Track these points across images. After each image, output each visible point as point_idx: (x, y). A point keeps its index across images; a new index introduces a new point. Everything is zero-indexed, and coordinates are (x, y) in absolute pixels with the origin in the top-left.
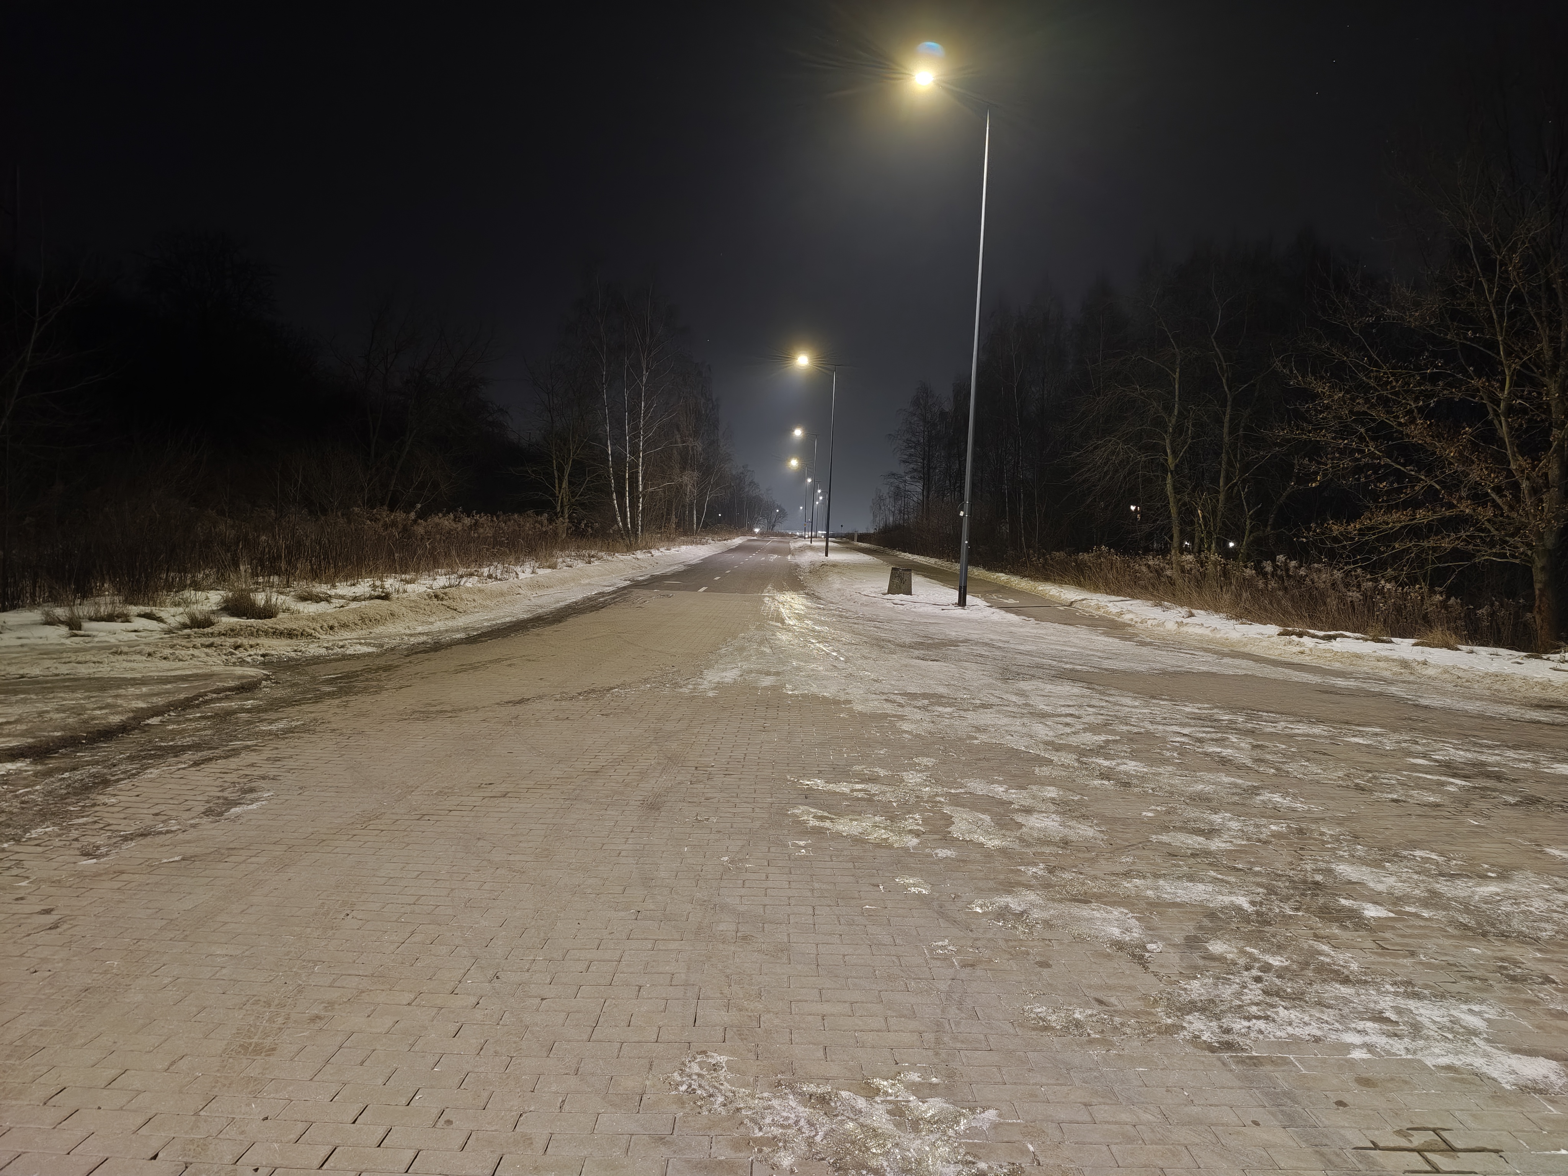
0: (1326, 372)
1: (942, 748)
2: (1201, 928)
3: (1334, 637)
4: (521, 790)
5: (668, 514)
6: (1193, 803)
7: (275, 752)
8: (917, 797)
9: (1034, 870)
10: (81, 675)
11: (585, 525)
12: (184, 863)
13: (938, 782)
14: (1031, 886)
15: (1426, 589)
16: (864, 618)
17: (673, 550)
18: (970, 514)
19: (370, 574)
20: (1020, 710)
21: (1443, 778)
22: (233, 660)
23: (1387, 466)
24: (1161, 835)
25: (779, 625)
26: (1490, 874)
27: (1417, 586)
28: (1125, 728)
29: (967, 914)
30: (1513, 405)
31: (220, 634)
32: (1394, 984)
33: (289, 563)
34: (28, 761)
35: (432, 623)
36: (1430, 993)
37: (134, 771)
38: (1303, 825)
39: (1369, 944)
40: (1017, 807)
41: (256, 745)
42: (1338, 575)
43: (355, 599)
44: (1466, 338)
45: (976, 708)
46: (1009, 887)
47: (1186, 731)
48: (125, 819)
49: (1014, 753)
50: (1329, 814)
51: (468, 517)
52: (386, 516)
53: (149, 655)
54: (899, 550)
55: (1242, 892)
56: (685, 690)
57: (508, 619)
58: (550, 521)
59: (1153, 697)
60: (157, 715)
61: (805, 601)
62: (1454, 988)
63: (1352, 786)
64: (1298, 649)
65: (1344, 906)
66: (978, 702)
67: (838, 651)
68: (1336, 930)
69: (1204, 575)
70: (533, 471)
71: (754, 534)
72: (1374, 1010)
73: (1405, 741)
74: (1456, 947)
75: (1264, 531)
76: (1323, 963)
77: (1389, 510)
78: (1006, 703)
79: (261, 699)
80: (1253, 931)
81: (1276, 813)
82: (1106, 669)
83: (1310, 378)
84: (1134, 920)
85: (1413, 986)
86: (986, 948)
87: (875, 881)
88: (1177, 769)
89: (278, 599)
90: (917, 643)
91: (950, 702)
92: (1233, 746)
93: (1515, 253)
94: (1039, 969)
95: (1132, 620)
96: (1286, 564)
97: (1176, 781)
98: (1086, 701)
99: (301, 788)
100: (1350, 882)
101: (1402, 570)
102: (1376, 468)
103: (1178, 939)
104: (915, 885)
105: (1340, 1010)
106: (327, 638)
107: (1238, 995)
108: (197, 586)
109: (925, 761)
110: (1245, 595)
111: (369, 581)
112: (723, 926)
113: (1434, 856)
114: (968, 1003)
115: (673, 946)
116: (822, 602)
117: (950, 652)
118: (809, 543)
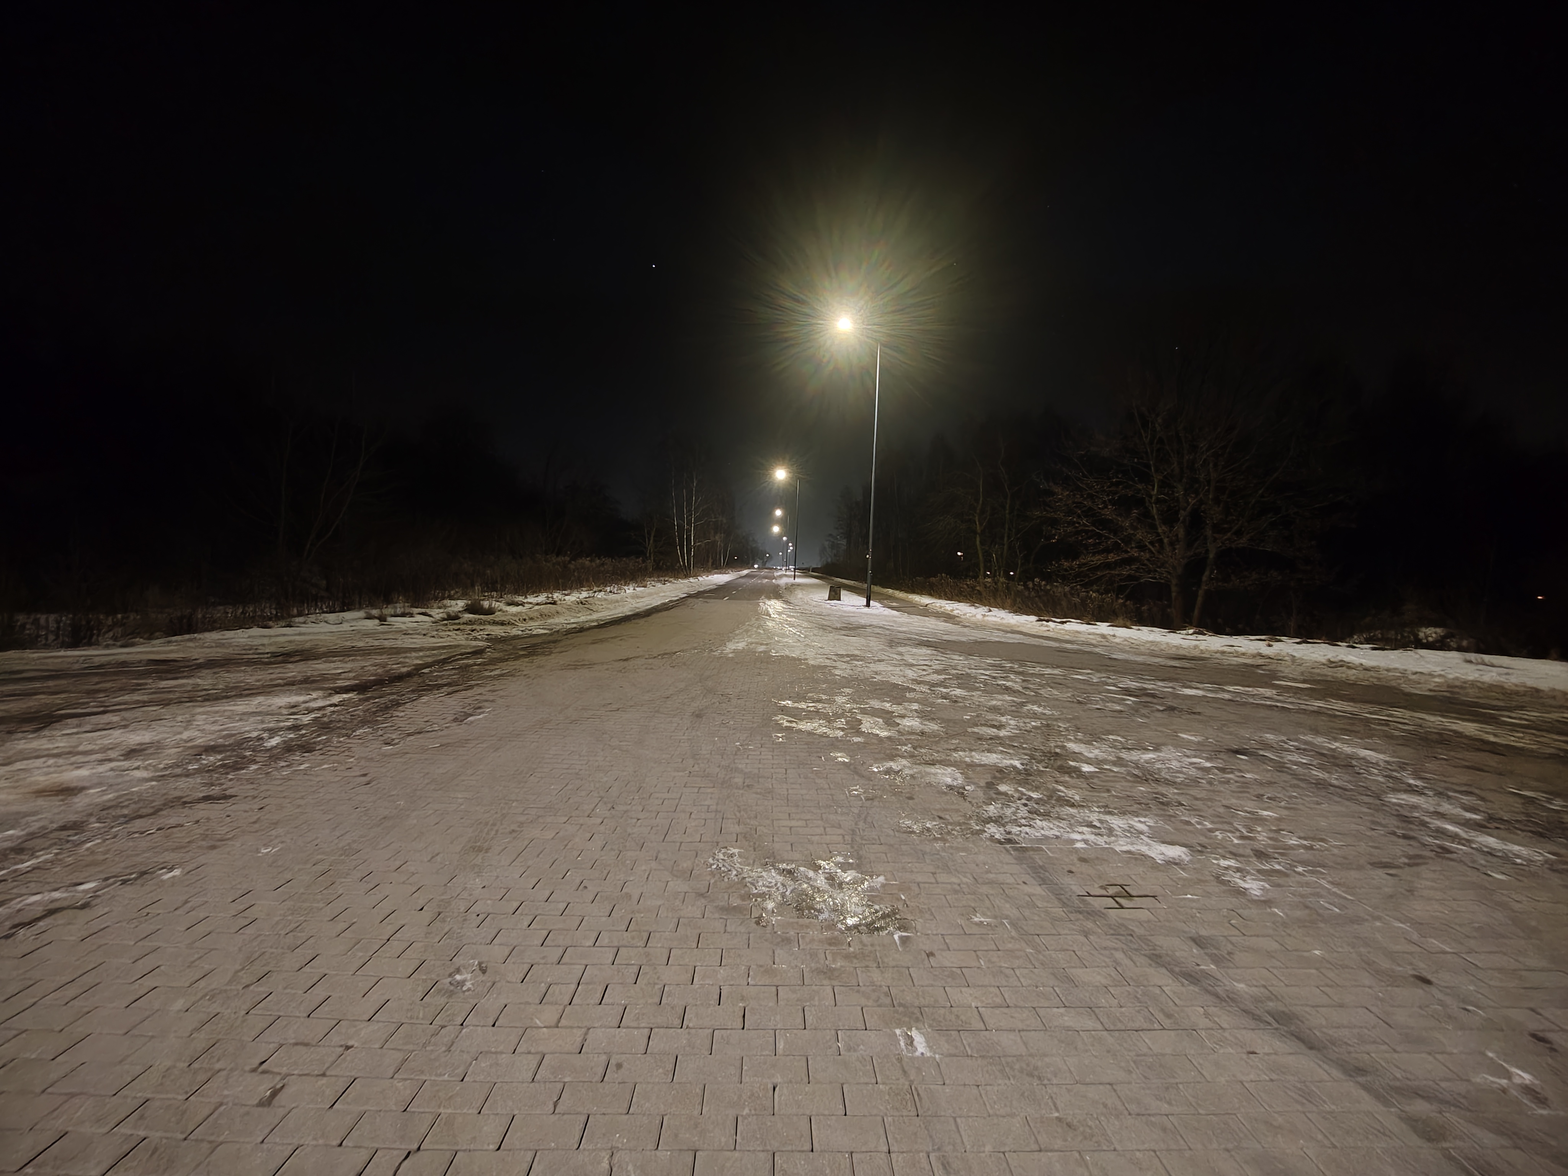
0: (1059, 481)
1: (857, 683)
2: (995, 777)
3: (1065, 622)
4: (626, 707)
5: (708, 557)
6: (990, 711)
7: (493, 687)
8: (843, 710)
9: (906, 748)
10: (386, 646)
11: (662, 564)
12: (441, 748)
13: (855, 702)
14: (904, 757)
15: (1114, 596)
16: (815, 614)
17: (710, 578)
18: (872, 556)
19: (546, 591)
21: (1124, 697)
22: (471, 638)
23: (1092, 531)
24: (974, 728)
25: (768, 617)
26: (1149, 748)
27: (1110, 595)
28: (955, 672)
29: (869, 772)
30: (1159, 498)
31: (464, 624)
32: (1098, 807)
33: (502, 586)
34: (356, 693)
35: (579, 617)
36: (1118, 811)
37: (414, 698)
38: (1050, 722)
39: (1085, 786)
40: (897, 714)
41: (483, 683)
42: (1067, 589)
43: (538, 604)
44: (1134, 462)
45: (875, 662)
46: (892, 758)
47: (987, 673)
48: (409, 724)
49: (896, 686)
50: (1063, 716)
51: (599, 559)
52: (554, 558)
53: (424, 635)
54: (834, 577)
55: (1017, 758)
56: (716, 653)
57: (620, 615)
58: (644, 561)
59: (970, 655)
60: (428, 668)
61: (782, 605)
62: (1129, 809)
63: (1076, 701)
64: (1046, 629)
65: (1071, 766)
66: (876, 658)
67: (801, 632)
68: (1067, 778)
69: (997, 590)
70: (634, 534)
71: (755, 568)
72: (1088, 821)
73: (1104, 677)
74: (1131, 787)
75: (1028, 566)
76: (1060, 796)
77: (1094, 554)
78: (892, 659)
79: (485, 658)
80: (1022, 779)
81: (1035, 716)
82: (944, 640)
83: (1051, 484)
84: (959, 774)
85: (1109, 808)
86: (880, 790)
87: (819, 755)
88: (983, 693)
89: (495, 604)
90: (844, 627)
91: (861, 659)
92: (1012, 681)
93: (1159, 417)
94: (907, 801)
95: (958, 614)
96: (1040, 583)
97: (982, 699)
98: (935, 657)
99: (508, 706)
100: (1075, 753)
101: (1102, 586)
102: (1087, 532)
103: (982, 783)
104: (841, 757)
105: (1070, 821)
106: (522, 626)
107: (1014, 813)
108: (451, 598)
109: (847, 690)
110: (1018, 600)
111: (545, 595)
112: (736, 780)
113: (1119, 738)
114: (869, 819)
115: (709, 790)
116: (792, 605)
117: (861, 632)
118: (784, 573)
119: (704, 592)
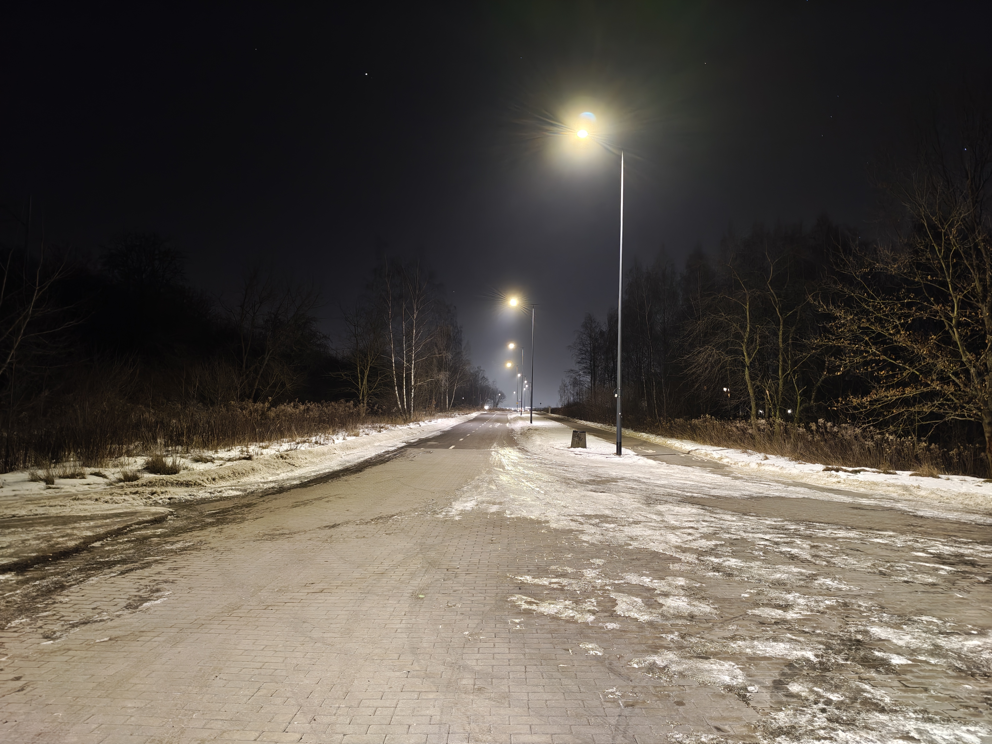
0: (841, 303)
1: (608, 552)
2: (783, 674)
3: (859, 471)
4: (333, 588)
5: (431, 399)
6: (774, 587)
7: (174, 563)
8: (593, 587)
9: (672, 636)
10: (52, 515)
11: (377, 408)
12: (110, 642)
13: (607, 576)
14: (670, 648)
15: (915, 439)
16: (556, 464)
17: (433, 422)
18: (621, 396)
19: (240, 443)
20: (659, 525)
21: (937, 566)
22: (151, 502)
23: (884, 361)
24: (754, 609)
25: (501, 470)
26: (973, 632)
27: (910, 437)
28: (728, 536)
29: (628, 669)
30: (960, 321)
31: (143, 485)
32: (915, 712)
33: (188, 437)
34: (13, 573)
35: (278, 475)
36: (940, 718)
37: (81, 579)
38: (847, 600)
39: (896, 683)
40: (659, 592)
41: (162, 560)
42: (858, 431)
43: (230, 460)
44: (927, 280)
45: (630, 524)
46: (655, 649)
47: (767, 537)
48: (73, 612)
49: (655, 555)
50: (864, 592)
51: (303, 404)
52: (251, 405)
53: (96, 500)
54: (577, 419)
55: (809, 648)
56: (440, 516)
57: (327, 471)
58: (355, 405)
59: (745, 514)
60: (99, 541)
61: (518, 454)
62: (956, 714)
63: (877, 572)
64: (835, 480)
65: (878, 657)
66: (631, 520)
67: (540, 487)
68: (873, 674)
69: (773, 433)
70: (345, 375)
71: (485, 410)
72: (903, 731)
73: (910, 541)
74: (954, 684)
75: (809, 404)
76: (866, 699)
77: (888, 388)
78: (650, 520)
79: (166, 528)
80: (817, 676)
81: (828, 592)
82: (713, 496)
83: (831, 307)
84: (739, 670)
85: (928, 713)
86: (642, 693)
87: (566, 647)
88: (763, 564)
89: (181, 461)
90: (590, 480)
91: (614, 520)
92: (798, 547)
93: (953, 227)
94: (676, 707)
95: (728, 462)
96: (824, 424)
97: (763, 572)
98: (701, 518)
99: (190, 588)
100: (880, 640)
101: (899, 427)
102: (877, 362)
103: (768, 682)
104: (593, 649)
105: (880, 732)
106: (210, 486)
107: (811, 722)
108: (129, 454)
109: (599, 562)
110: (800, 445)
111: (239, 448)
112: (464, 682)
113: (935, 620)
114: (630, 732)
115: (431, 696)
116: (529, 454)
117: (612, 486)
118: (520, 415)
119: (427, 440)
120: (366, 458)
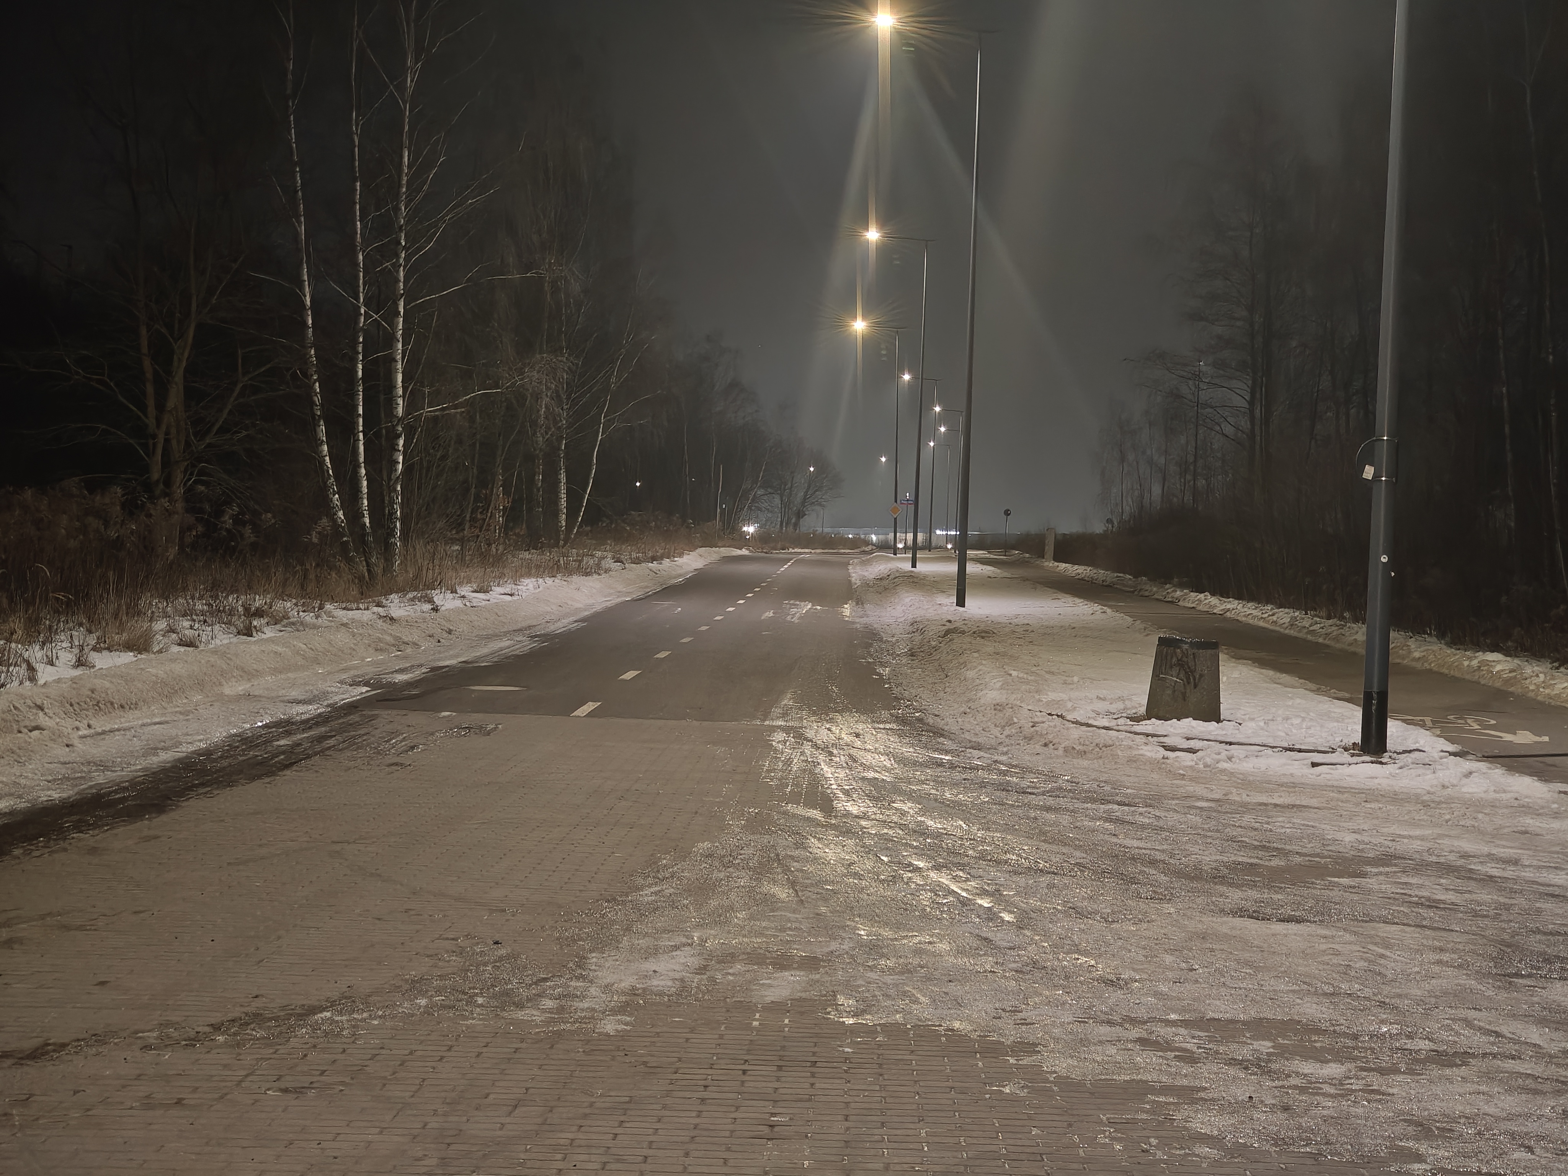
16: (1075, 791)
17: (497, 594)
18: (1394, 473)
20: (1554, 1071)
25: (816, 814)
45: (1417, 1064)
54: (1182, 586)
61: (895, 743)
66: (1424, 1045)
67: (996, 894)
78: (1512, 1048)
90: (1235, 867)
116: (948, 744)
117: (1335, 894)
118: (907, 566)
119: (469, 673)
120: (186, 749)
